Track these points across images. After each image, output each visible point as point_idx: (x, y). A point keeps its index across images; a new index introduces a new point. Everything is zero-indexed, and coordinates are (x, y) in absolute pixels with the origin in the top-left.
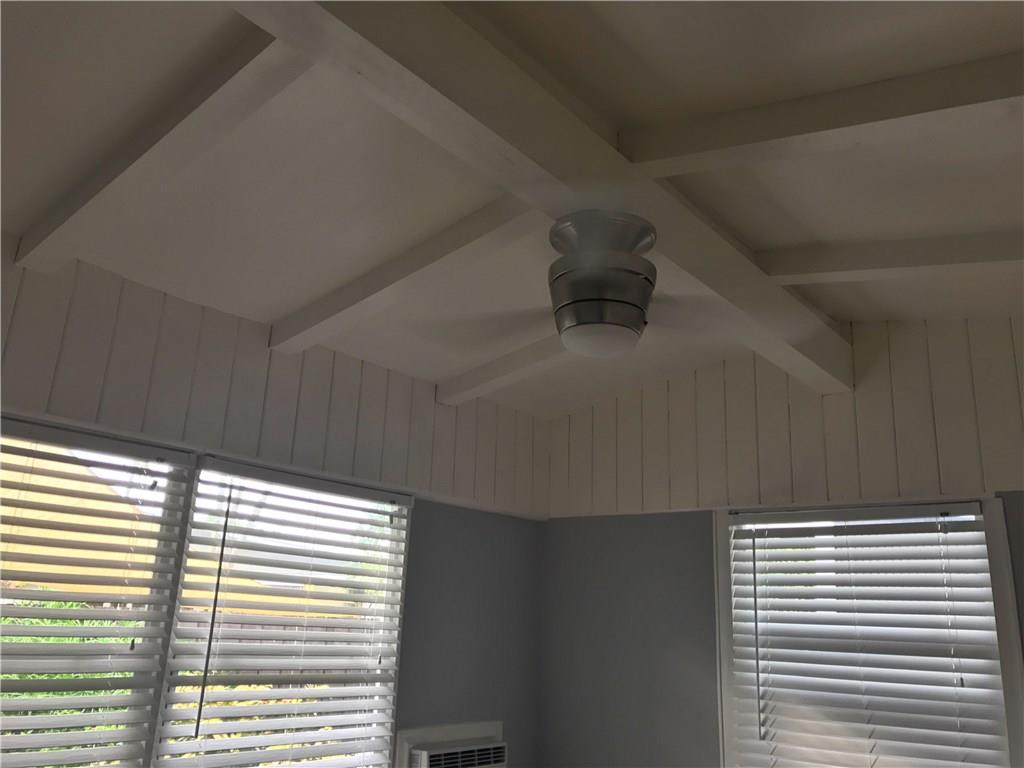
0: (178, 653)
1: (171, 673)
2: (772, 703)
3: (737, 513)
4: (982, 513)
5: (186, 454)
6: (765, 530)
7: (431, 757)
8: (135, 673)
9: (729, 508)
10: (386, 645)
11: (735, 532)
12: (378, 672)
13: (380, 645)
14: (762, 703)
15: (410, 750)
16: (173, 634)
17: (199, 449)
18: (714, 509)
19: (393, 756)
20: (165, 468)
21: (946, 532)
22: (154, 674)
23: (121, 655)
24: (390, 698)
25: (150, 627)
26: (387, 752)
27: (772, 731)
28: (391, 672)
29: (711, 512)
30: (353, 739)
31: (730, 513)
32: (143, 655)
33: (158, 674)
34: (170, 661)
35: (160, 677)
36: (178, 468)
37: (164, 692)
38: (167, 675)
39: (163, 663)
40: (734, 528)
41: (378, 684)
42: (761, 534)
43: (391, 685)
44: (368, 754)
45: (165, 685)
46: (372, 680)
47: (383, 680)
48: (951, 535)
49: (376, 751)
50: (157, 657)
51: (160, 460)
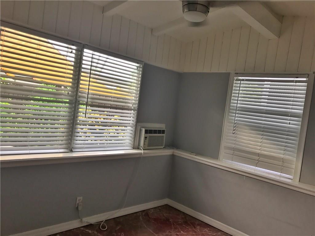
0: (80, 97)
1: (78, 102)
2: (237, 125)
3: (237, 74)
4: (308, 78)
5: (80, 44)
6: (244, 79)
7: (145, 130)
8: (69, 100)
9: (235, 72)
10: (135, 101)
11: (236, 79)
12: (133, 108)
13: (133, 101)
14: (235, 125)
15: (140, 128)
16: (78, 92)
17: (83, 43)
18: (231, 72)
19: (136, 129)
20: (74, 47)
21: (296, 83)
22: (74, 101)
23: (66, 95)
24: (136, 115)
25: (72, 90)
26: (134, 128)
27: (236, 132)
28: (136, 109)
29: (230, 73)
30: (126, 123)
31: (236, 73)
32: (71, 96)
33: (75, 101)
34: (78, 98)
35: (76, 102)
36: (78, 48)
37: (77, 106)
38: (77, 102)
39: (76, 99)
40: (236, 78)
41: (132, 111)
42: (243, 80)
43: (136, 111)
44: (129, 127)
45: (77, 104)
46: (131, 110)
47: (134, 110)
48: (297, 84)
49: (131, 127)
50: (75, 97)
51: (73, 45)
